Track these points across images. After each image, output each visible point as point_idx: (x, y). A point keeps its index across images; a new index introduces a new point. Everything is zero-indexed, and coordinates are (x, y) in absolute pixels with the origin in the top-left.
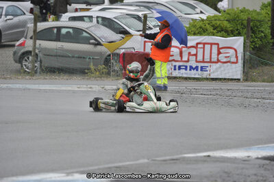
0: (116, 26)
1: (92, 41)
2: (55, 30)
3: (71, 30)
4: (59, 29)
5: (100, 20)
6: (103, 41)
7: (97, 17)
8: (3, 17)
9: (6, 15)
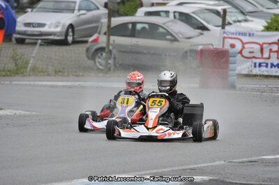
0: (194, 21)
1: (169, 37)
2: (130, 26)
3: (147, 26)
4: (134, 24)
5: (177, 15)
6: (179, 37)
7: (175, 12)
8: (76, 11)
9: (79, 10)
